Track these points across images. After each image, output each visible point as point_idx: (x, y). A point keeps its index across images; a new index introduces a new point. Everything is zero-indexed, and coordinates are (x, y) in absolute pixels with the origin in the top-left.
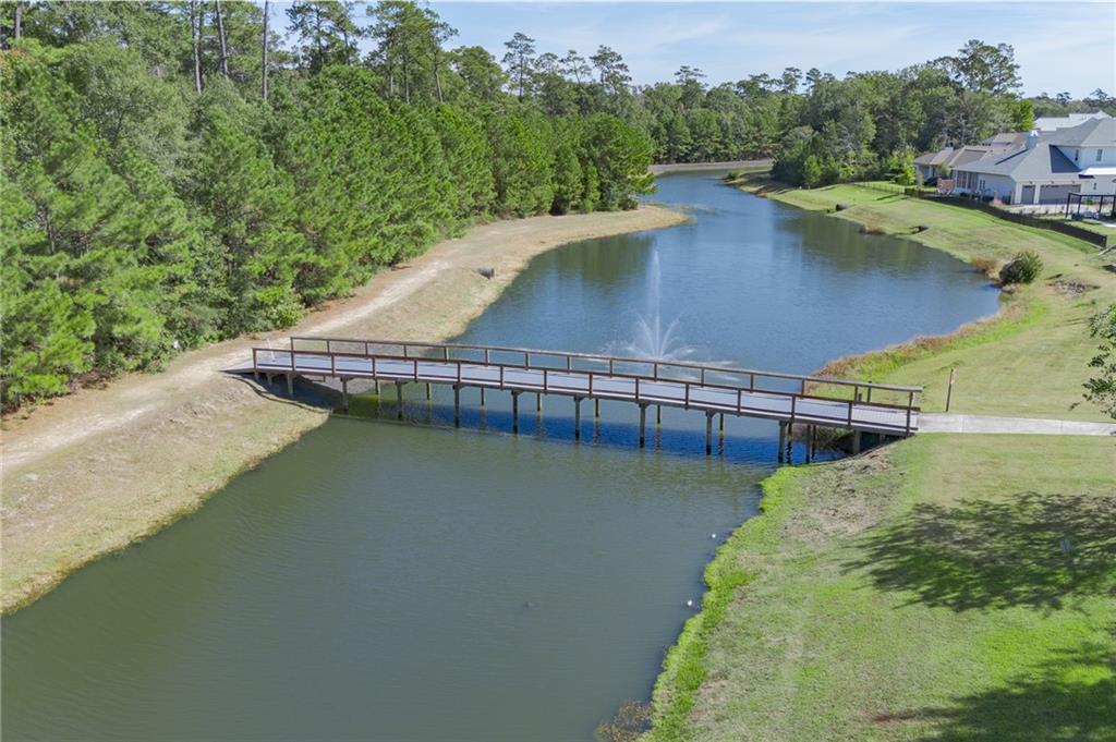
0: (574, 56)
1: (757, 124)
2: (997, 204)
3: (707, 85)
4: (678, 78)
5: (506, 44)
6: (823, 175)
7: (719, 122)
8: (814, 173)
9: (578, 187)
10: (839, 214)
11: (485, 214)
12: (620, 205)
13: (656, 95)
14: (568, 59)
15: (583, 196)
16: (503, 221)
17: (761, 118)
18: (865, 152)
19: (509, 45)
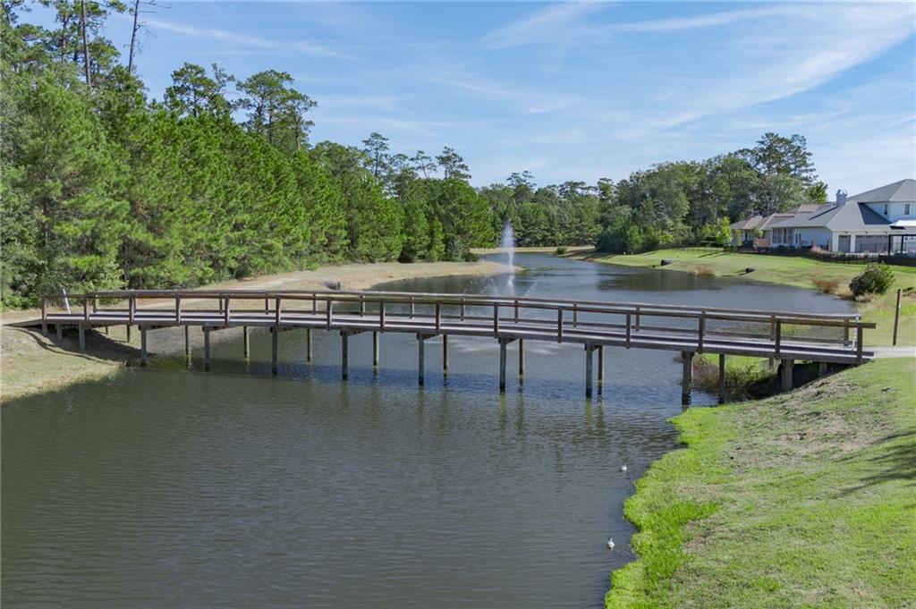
0: (422, 155)
1: (580, 216)
2: (816, 249)
3: (535, 185)
4: (509, 182)
5: (364, 141)
6: (643, 243)
7: (546, 214)
8: (637, 242)
9: (424, 240)
10: (664, 267)
11: (338, 257)
12: (462, 257)
13: (492, 194)
14: (417, 158)
15: (429, 247)
16: (354, 265)
17: (582, 211)
18: (681, 225)
19: (367, 142)
